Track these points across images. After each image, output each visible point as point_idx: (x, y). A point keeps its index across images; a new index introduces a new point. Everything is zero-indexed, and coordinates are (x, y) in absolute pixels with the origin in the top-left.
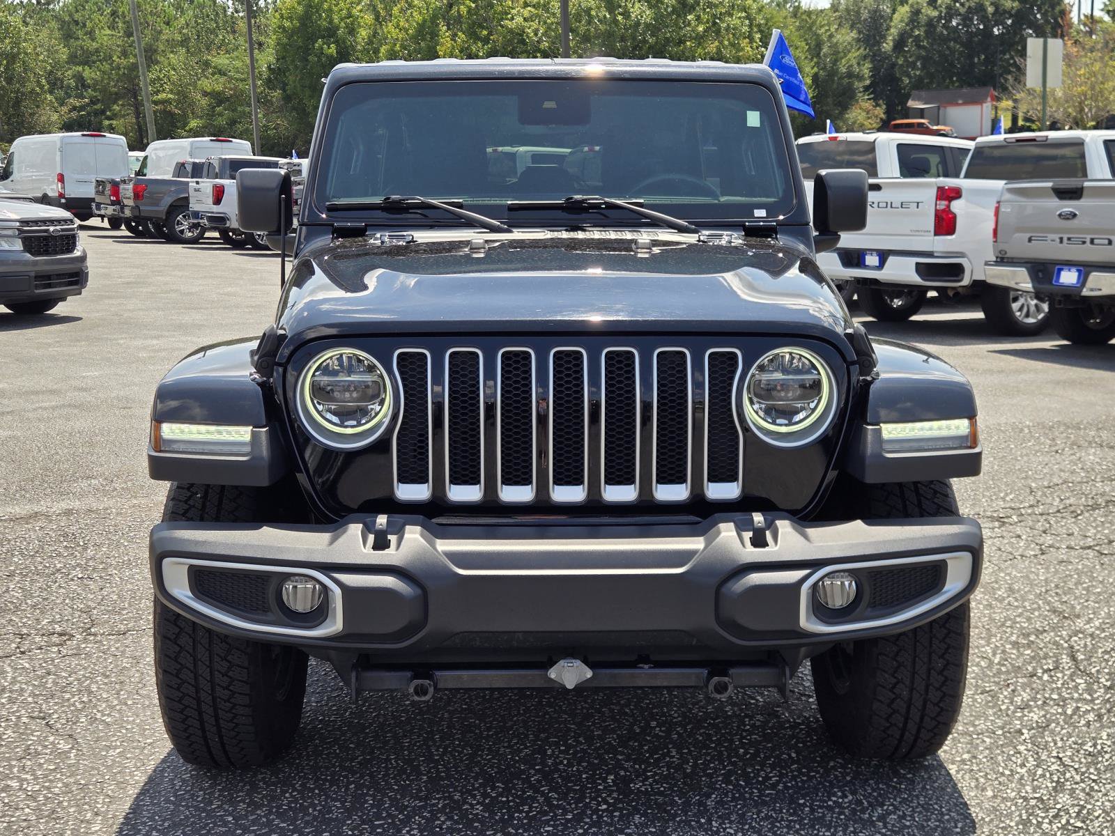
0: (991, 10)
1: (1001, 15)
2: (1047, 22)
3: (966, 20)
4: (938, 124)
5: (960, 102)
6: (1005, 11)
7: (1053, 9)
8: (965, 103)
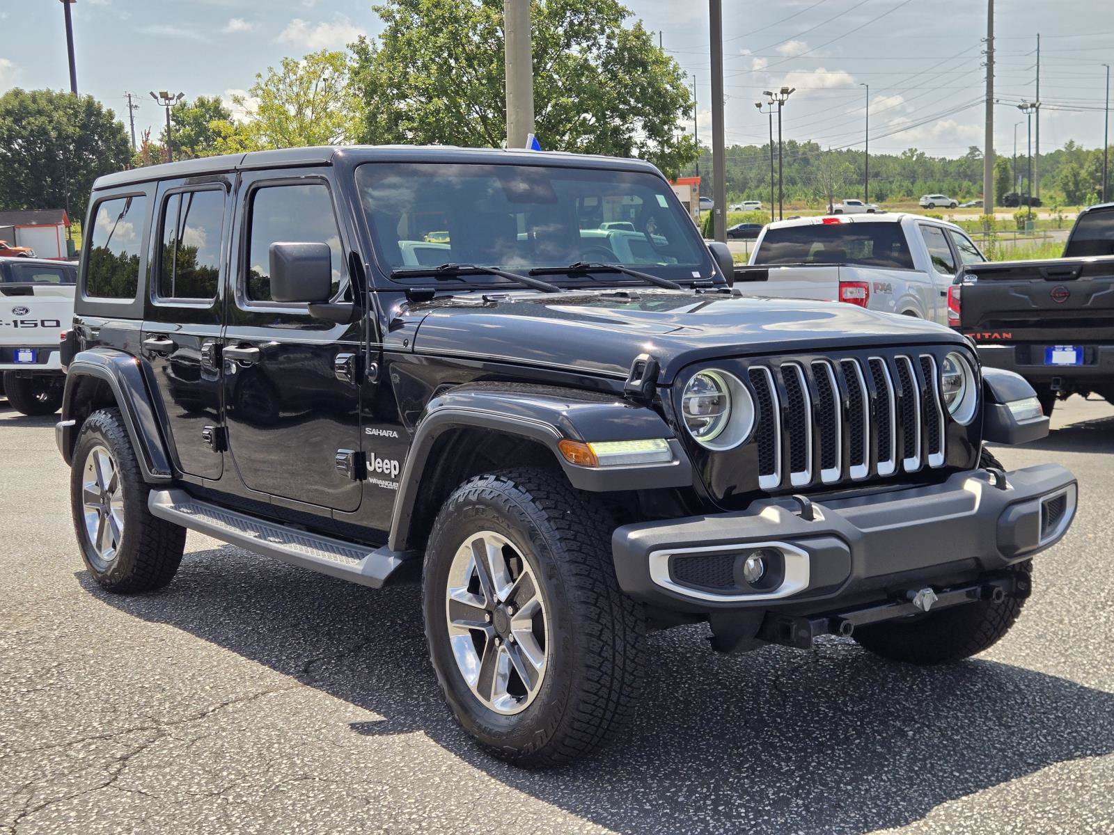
0: (53, 134)
1: (64, 139)
2: (109, 149)
3: (29, 145)
4: (16, 246)
5: (34, 223)
6: (68, 137)
7: (114, 137)
8: (39, 225)
